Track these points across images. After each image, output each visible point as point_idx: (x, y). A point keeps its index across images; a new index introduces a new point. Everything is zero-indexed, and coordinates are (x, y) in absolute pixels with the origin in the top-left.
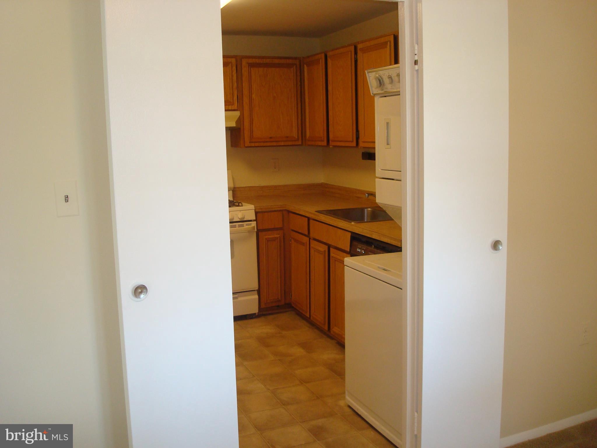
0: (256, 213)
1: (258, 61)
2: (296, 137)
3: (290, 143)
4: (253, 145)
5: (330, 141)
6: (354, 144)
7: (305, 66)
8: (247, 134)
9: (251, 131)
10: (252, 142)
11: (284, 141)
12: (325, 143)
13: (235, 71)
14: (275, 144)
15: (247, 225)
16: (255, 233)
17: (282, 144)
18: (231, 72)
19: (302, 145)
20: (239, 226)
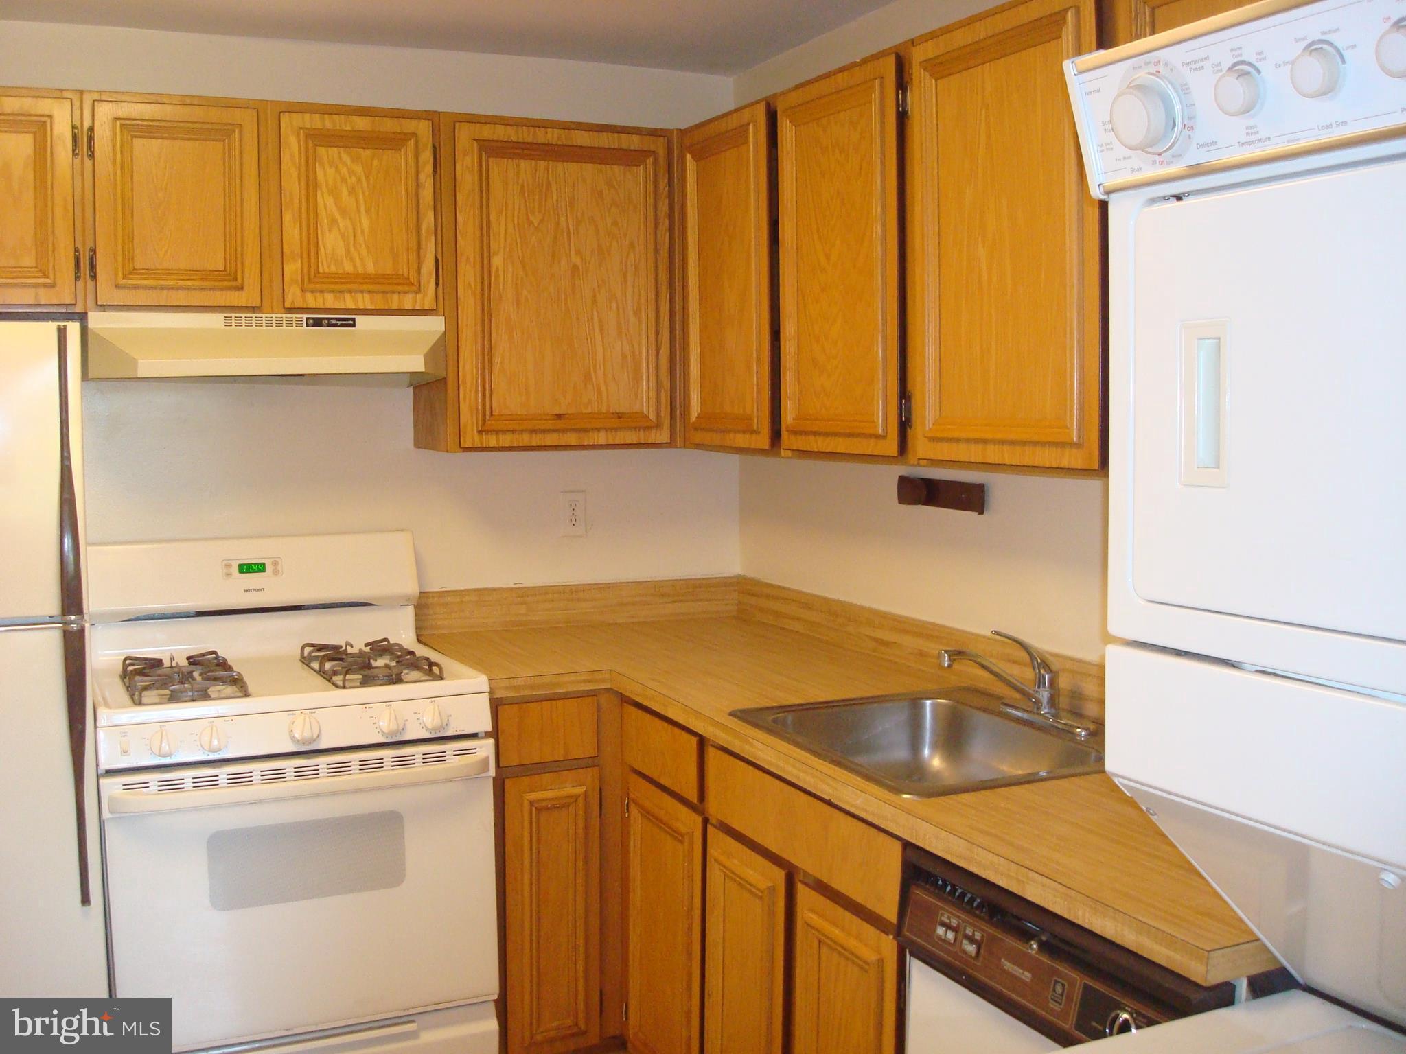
0: (496, 706)
1: (511, 134)
2: (652, 417)
3: (630, 437)
4: (492, 441)
5: (784, 433)
6: (892, 447)
7: (688, 156)
8: (469, 399)
9: (486, 390)
10: (488, 432)
11: (606, 429)
12: (764, 441)
13: (429, 168)
14: (572, 439)
15: (457, 753)
16: (491, 781)
17: (601, 438)
18: (413, 170)
19: (670, 444)
20: (429, 759)
